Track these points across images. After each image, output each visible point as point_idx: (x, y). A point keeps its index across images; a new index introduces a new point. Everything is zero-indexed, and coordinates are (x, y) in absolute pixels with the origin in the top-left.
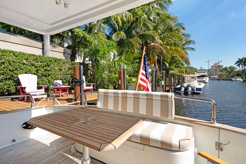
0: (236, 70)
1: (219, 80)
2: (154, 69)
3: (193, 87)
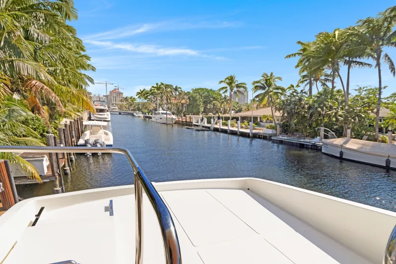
0: (136, 102)
1: (120, 114)
2: (50, 134)
3: (103, 144)
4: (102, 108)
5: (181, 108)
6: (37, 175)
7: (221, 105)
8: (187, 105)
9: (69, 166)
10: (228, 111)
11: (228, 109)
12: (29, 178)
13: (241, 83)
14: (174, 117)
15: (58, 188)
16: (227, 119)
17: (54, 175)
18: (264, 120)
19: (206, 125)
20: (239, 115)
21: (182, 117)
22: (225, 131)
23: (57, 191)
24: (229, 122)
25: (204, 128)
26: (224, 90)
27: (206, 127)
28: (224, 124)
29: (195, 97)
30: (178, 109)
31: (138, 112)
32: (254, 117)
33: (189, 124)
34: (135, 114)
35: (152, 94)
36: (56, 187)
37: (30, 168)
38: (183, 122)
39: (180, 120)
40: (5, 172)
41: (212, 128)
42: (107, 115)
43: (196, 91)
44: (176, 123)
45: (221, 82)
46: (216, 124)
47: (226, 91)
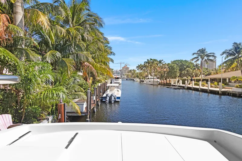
0: (136, 72)
1: (127, 80)
2: (89, 91)
3: (115, 96)
4: (118, 77)
5: (163, 74)
6: (79, 111)
7: (193, 70)
8: (168, 72)
9: (96, 108)
10: (199, 75)
11: (199, 74)
12: (75, 113)
13: (211, 53)
14: (158, 80)
15: (88, 119)
16: (198, 80)
17: (87, 112)
18: (233, 81)
19: (181, 85)
20: (208, 77)
21: (164, 80)
22: (197, 90)
23: (88, 120)
24: (201, 83)
25: (179, 87)
26: (196, 59)
27: (181, 86)
28: (195, 84)
29: (173, 66)
30: (162, 75)
31: (137, 78)
32: (223, 79)
33: (168, 85)
34: (135, 79)
35: (145, 66)
36: (87, 119)
37: (77, 107)
38: (164, 83)
39: (163, 82)
40: (63, 109)
41: (186, 87)
42: (120, 81)
43: (174, 62)
44: (159, 84)
45: (194, 54)
46: (189, 84)
47: (198, 60)
